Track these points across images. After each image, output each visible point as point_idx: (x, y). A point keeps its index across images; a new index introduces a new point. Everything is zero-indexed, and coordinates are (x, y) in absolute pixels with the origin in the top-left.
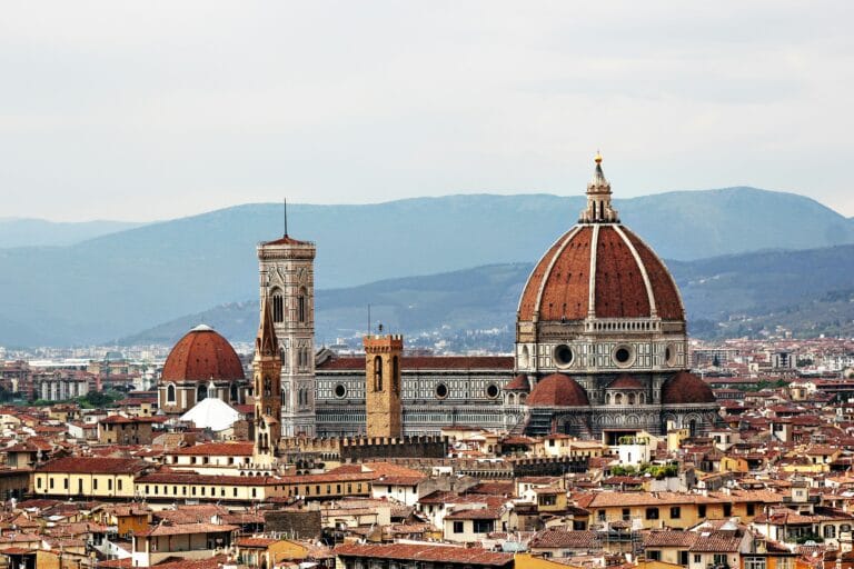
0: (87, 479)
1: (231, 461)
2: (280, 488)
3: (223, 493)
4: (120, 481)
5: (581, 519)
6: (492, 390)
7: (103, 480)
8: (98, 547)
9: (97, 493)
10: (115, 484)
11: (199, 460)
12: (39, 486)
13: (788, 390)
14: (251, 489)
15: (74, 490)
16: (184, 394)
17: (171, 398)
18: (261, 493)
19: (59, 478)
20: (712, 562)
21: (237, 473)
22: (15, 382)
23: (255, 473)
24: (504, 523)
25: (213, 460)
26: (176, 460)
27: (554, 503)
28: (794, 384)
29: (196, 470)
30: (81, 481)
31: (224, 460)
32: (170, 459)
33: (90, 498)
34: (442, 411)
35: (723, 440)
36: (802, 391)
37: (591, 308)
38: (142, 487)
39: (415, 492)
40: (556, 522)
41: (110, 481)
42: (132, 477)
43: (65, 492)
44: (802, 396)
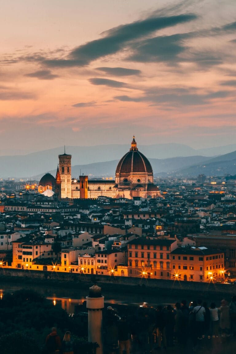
0: (16, 207)
1: (49, 203)
2: (58, 210)
3: (46, 211)
4: (24, 208)
5: (122, 217)
6: (110, 188)
7: (20, 208)
8: (16, 223)
9: (19, 210)
10: (22, 209)
11: (42, 203)
12: (6, 209)
13: (178, 188)
14: (52, 210)
15: (13, 210)
16: (44, 188)
17: (41, 189)
18: (54, 211)
19: (10, 207)
20: (149, 227)
21: (50, 206)
22: (10, 185)
23: (54, 206)
24: (105, 218)
25: (45, 203)
26: (37, 203)
27: (116, 214)
28: (180, 187)
29: (41, 205)
30: (15, 208)
31: (47, 203)
32: (35, 203)
33: (17, 212)
34: (99, 192)
35: (159, 199)
36: (181, 188)
37: (132, 170)
38: (28, 209)
39: (88, 211)
40: (116, 218)
41: (21, 208)
42: (26, 207)
43: (12, 210)
44: (181, 189)
